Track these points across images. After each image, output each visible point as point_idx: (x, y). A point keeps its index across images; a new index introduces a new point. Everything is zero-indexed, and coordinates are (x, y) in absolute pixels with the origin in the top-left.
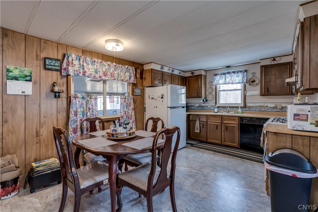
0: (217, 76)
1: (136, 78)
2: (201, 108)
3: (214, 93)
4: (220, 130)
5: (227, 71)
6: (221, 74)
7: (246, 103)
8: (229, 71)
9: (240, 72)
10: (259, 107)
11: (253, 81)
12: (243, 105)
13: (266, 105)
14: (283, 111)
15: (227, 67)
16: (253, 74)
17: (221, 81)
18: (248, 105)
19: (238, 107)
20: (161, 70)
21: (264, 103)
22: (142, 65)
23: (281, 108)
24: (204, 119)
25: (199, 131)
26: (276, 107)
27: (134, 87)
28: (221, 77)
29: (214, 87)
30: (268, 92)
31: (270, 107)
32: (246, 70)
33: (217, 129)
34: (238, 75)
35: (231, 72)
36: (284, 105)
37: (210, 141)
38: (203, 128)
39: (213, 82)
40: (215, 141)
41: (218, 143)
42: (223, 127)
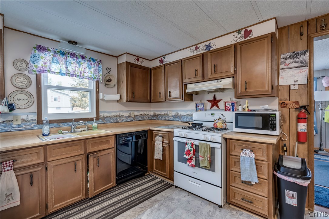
0: (44, 53)
5: (71, 51)
6: (56, 52)
7: (100, 113)
8: (74, 52)
9: (94, 60)
10: (115, 116)
11: (109, 81)
12: (94, 116)
13: (121, 114)
14: (136, 120)
15: (70, 42)
16: (109, 71)
17: (55, 67)
18: (101, 116)
19: (92, 119)
21: (120, 111)
23: (134, 116)
24: (36, 157)
25: (19, 199)
26: (130, 116)
28: (56, 58)
30: (134, 97)
31: (126, 117)
32: (101, 61)
33: (75, 171)
34: (90, 64)
35: (77, 55)
36: (136, 113)
37: (56, 207)
38: (32, 185)
39: (32, 64)
40: (72, 199)
41: (77, 200)
42: (92, 160)
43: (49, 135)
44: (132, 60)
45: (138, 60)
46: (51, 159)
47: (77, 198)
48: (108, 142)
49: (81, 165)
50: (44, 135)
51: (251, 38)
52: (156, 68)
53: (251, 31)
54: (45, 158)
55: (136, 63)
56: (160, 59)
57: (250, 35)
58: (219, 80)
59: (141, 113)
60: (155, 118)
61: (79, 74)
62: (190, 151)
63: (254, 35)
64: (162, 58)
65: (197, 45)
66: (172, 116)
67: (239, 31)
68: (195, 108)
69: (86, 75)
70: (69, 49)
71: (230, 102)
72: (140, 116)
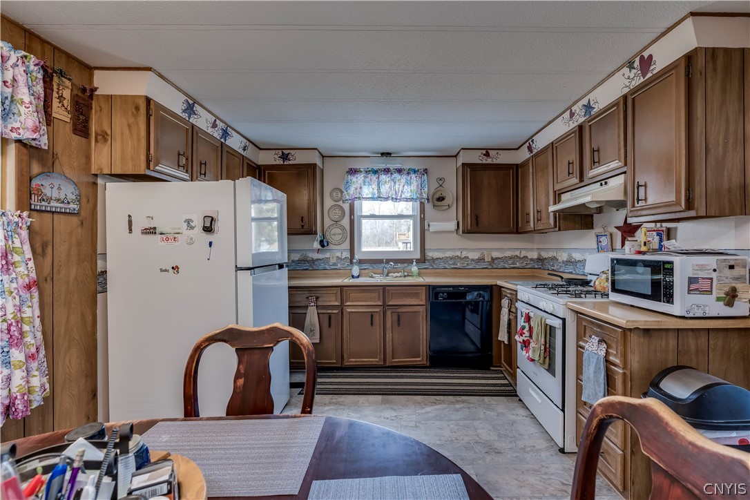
0: (356, 176)
1: (48, 125)
2: (306, 266)
3: (345, 222)
4: (380, 328)
5: (383, 166)
6: (367, 172)
7: (426, 251)
8: (388, 166)
9: (415, 172)
10: (451, 258)
11: (441, 199)
13: (464, 254)
14: (495, 266)
15: (382, 154)
16: (441, 182)
17: (367, 191)
18: (429, 256)
19: (410, 261)
20: (185, 116)
21: (462, 250)
22: (89, 69)
23: (490, 260)
24: (334, 299)
25: (318, 336)
26: (481, 260)
27: (36, 168)
28: (368, 180)
29: (346, 207)
30: (477, 225)
31: (472, 260)
32: (426, 169)
33: (372, 324)
34: (409, 178)
35: (392, 169)
36: (495, 254)
37: (351, 361)
38: (330, 327)
39: (345, 193)
41: (374, 363)
42: (390, 315)
43: (358, 277)
44: (475, 158)
45: (487, 155)
46: (348, 304)
47: (374, 361)
48: (416, 295)
49: (377, 319)
50: (353, 277)
51: (655, 72)
52: (524, 165)
53: (651, 57)
54: (342, 302)
55: (484, 162)
56: (527, 144)
57: (652, 68)
58: (603, 182)
59: (508, 254)
60: (540, 264)
61: (394, 197)
62: (523, 328)
63: (658, 66)
64: (530, 141)
65: (570, 108)
66: (564, 262)
67: (630, 65)
68: (596, 247)
69: (403, 196)
70: (381, 164)
71: (654, 231)
72: (505, 259)
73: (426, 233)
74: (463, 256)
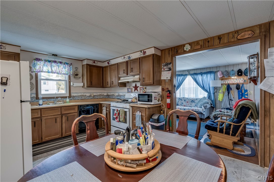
0: (40, 62)
3: (34, 81)
4: (60, 123)
5: (54, 60)
6: (46, 61)
7: (71, 94)
8: (56, 60)
9: (67, 64)
10: (80, 96)
11: (77, 75)
12: (68, 95)
13: (85, 94)
15: (53, 55)
16: (77, 69)
17: (45, 69)
18: (72, 95)
19: (66, 97)
21: (84, 93)
23: (93, 96)
26: (90, 96)
28: (46, 64)
29: (34, 74)
30: (92, 85)
31: (88, 96)
32: (71, 64)
33: (56, 122)
34: (65, 66)
35: (57, 61)
36: (95, 94)
37: (46, 139)
38: (35, 127)
39: (33, 68)
40: (54, 137)
41: (57, 137)
42: (64, 118)
43: (42, 105)
44: (91, 63)
45: (94, 62)
46: (44, 116)
47: (57, 136)
48: (74, 109)
49: (59, 120)
50: (39, 105)
51: (146, 55)
52: (106, 67)
53: (146, 52)
54: (41, 115)
55: (93, 64)
56: (107, 62)
58: (134, 76)
59: (98, 94)
60: (108, 97)
61: (58, 72)
62: (116, 113)
63: (147, 54)
64: (109, 61)
65: (124, 56)
66: (116, 96)
67: (141, 51)
68: (127, 91)
69: (62, 72)
70: (53, 59)
72: (98, 96)
73: (71, 87)
74: (84, 95)
